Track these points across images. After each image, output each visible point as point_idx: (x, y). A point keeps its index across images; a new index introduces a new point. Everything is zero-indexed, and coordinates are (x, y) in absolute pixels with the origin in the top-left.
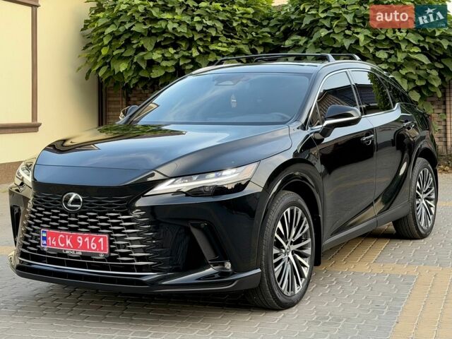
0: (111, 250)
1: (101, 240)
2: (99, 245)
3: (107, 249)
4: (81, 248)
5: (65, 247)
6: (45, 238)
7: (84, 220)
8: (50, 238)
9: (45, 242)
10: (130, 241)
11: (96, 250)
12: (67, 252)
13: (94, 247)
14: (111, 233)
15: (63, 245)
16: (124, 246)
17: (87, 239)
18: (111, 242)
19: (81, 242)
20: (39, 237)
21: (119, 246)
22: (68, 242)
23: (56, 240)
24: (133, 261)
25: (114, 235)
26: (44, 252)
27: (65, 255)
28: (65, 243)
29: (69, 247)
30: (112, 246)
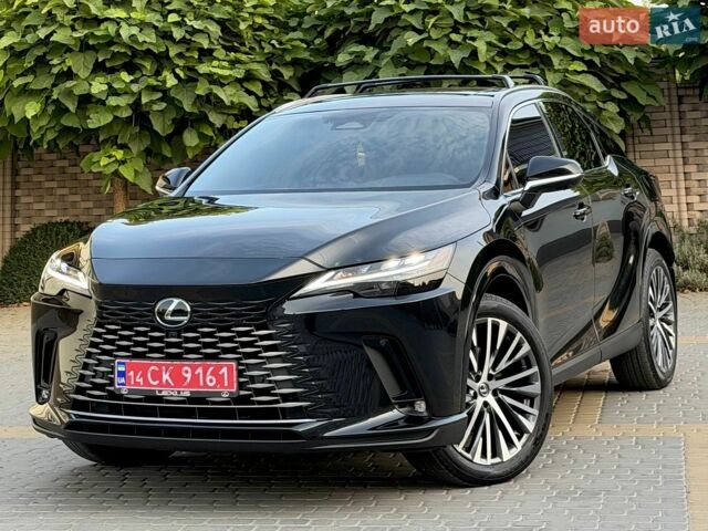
0: (241, 386)
1: (224, 370)
2: (220, 379)
3: (235, 385)
4: (189, 386)
5: (160, 385)
6: (122, 374)
7: (194, 340)
8: (132, 373)
9: (123, 380)
10: (271, 369)
11: (215, 387)
12: (163, 394)
13: (211, 381)
14: (240, 359)
15: (156, 383)
16: (262, 379)
17: (200, 371)
18: (240, 373)
19: (189, 376)
20: (112, 373)
21: (253, 379)
22: (166, 377)
23: (144, 376)
24: (277, 402)
25: (244, 361)
26: (120, 397)
27: (160, 399)
28: (160, 379)
29: (168, 385)
30: (242, 380)
